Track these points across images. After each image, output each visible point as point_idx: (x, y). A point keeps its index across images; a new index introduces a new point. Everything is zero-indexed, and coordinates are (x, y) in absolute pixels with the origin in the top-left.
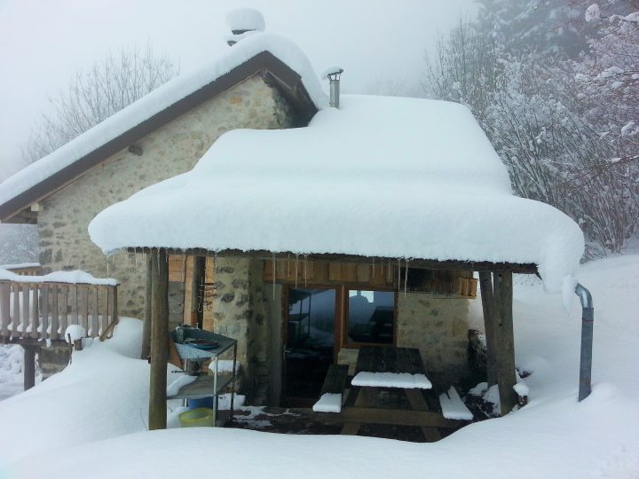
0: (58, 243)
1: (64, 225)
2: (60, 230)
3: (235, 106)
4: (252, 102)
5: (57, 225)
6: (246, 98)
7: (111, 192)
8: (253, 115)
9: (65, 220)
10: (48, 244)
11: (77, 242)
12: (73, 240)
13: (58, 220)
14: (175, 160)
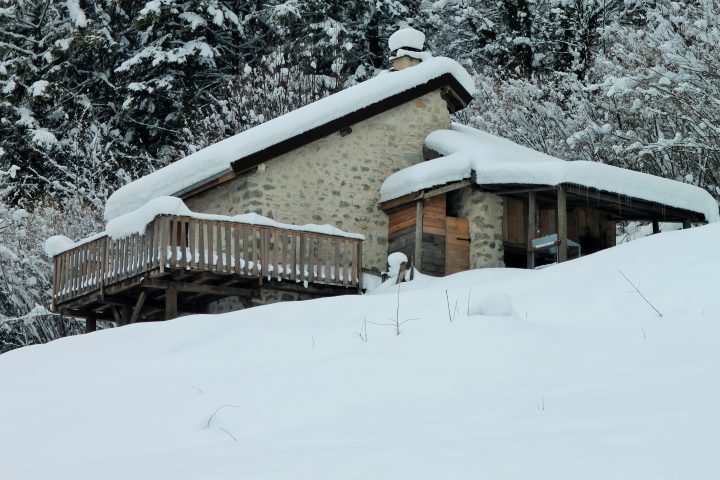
0: (268, 205)
1: (273, 188)
2: (270, 192)
3: (420, 110)
4: (433, 109)
5: (267, 187)
6: (428, 105)
7: (318, 164)
8: (435, 119)
9: (274, 184)
10: (259, 204)
11: (287, 205)
12: (282, 204)
13: (269, 183)
14: (371, 145)
